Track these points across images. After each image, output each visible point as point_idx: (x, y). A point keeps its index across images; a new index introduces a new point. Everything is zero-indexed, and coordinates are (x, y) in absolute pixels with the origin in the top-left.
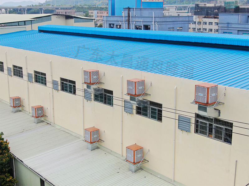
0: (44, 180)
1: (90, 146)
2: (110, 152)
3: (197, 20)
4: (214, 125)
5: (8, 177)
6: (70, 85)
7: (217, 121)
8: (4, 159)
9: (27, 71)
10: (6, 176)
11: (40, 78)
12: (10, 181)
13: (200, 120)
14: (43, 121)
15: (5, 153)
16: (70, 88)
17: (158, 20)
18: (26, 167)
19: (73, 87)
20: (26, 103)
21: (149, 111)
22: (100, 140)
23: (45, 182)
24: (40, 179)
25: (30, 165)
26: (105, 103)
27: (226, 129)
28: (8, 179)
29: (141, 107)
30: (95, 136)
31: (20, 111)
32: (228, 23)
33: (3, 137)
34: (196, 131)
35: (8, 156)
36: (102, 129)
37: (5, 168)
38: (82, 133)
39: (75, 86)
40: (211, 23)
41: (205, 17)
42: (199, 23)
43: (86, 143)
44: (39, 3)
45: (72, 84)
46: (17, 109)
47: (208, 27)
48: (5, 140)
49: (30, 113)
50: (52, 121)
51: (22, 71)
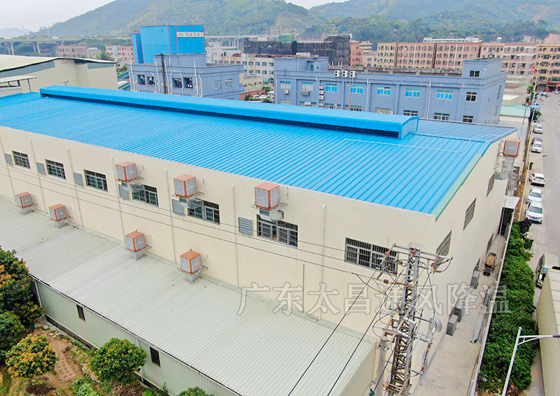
0: (83, 307)
1: (134, 254)
2: (161, 260)
3: (249, 60)
4: (278, 227)
5: (31, 307)
6: (98, 179)
7: (281, 223)
8: (23, 286)
9: (35, 160)
10: (28, 306)
11: (55, 169)
12: (35, 311)
13: (262, 222)
14: (67, 224)
15: (23, 277)
16: (100, 184)
17: (201, 71)
18: (56, 291)
19: (102, 181)
20: (39, 200)
21: (204, 213)
22: (146, 246)
23: (84, 309)
24: (78, 306)
25: (60, 289)
26: (148, 202)
27: (292, 233)
28: (32, 310)
29: (194, 208)
30: (139, 243)
31: (33, 211)
32: (285, 71)
33: (16, 256)
34: (260, 234)
35: (27, 282)
36: (147, 232)
37: (26, 297)
38: (122, 238)
39: (105, 181)
40: (265, 64)
41: (257, 56)
42: (251, 63)
43: (129, 252)
44: (31, 32)
45: (102, 179)
46: (27, 209)
47: (261, 68)
48: (20, 260)
49: (47, 213)
50: (80, 223)
51: (28, 160)
